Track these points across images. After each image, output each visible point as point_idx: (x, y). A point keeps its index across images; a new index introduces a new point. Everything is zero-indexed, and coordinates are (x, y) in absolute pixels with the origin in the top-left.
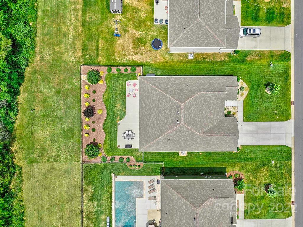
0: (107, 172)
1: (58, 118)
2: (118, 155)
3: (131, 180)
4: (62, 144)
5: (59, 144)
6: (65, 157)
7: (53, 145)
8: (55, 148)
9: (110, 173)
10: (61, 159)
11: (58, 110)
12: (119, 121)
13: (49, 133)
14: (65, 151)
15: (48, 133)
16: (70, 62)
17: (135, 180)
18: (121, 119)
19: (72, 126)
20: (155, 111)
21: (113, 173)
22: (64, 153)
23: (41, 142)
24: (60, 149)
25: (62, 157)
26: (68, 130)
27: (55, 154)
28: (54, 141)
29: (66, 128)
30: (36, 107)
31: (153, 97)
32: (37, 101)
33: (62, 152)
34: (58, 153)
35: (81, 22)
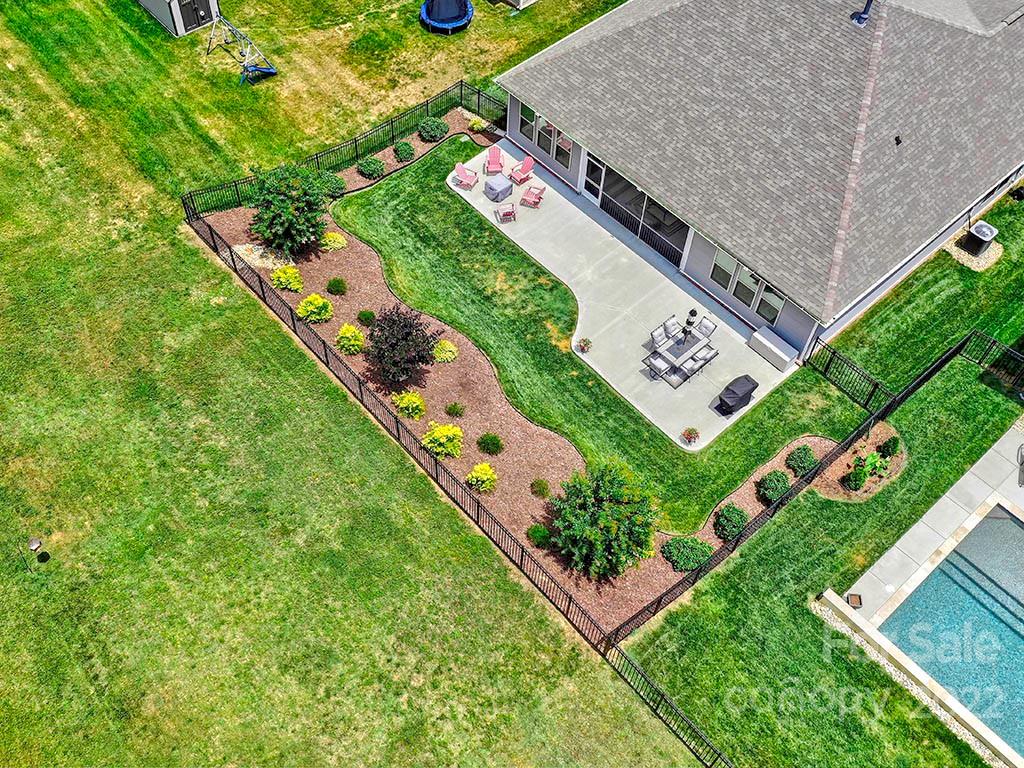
0: (772, 619)
1: (239, 512)
2: (732, 484)
3: (938, 553)
4: (378, 644)
5: (356, 657)
6: (461, 710)
7: (321, 692)
8: (349, 701)
9: (798, 610)
10: (444, 745)
11: (210, 474)
12: (568, 338)
13: (239, 635)
14: (431, 666)
15: (235, 637)
16: (115, 243)
17: (955, 533)
18: (571, 326)
19: (356, 497)
20: (707, 101)
21: (811, 596)
22: (435, 686)
23: (227, 726)
24: (388, 685)
25: (448, 727)
26: (350, 535)
27: (381, 739)
28: (311, 664)
29: (330, 532)
30: (49, 533)
31: (638, 65)
32: (33, 501)
33: (420, 690)
34: (399, 721)
35: (62, 98)
